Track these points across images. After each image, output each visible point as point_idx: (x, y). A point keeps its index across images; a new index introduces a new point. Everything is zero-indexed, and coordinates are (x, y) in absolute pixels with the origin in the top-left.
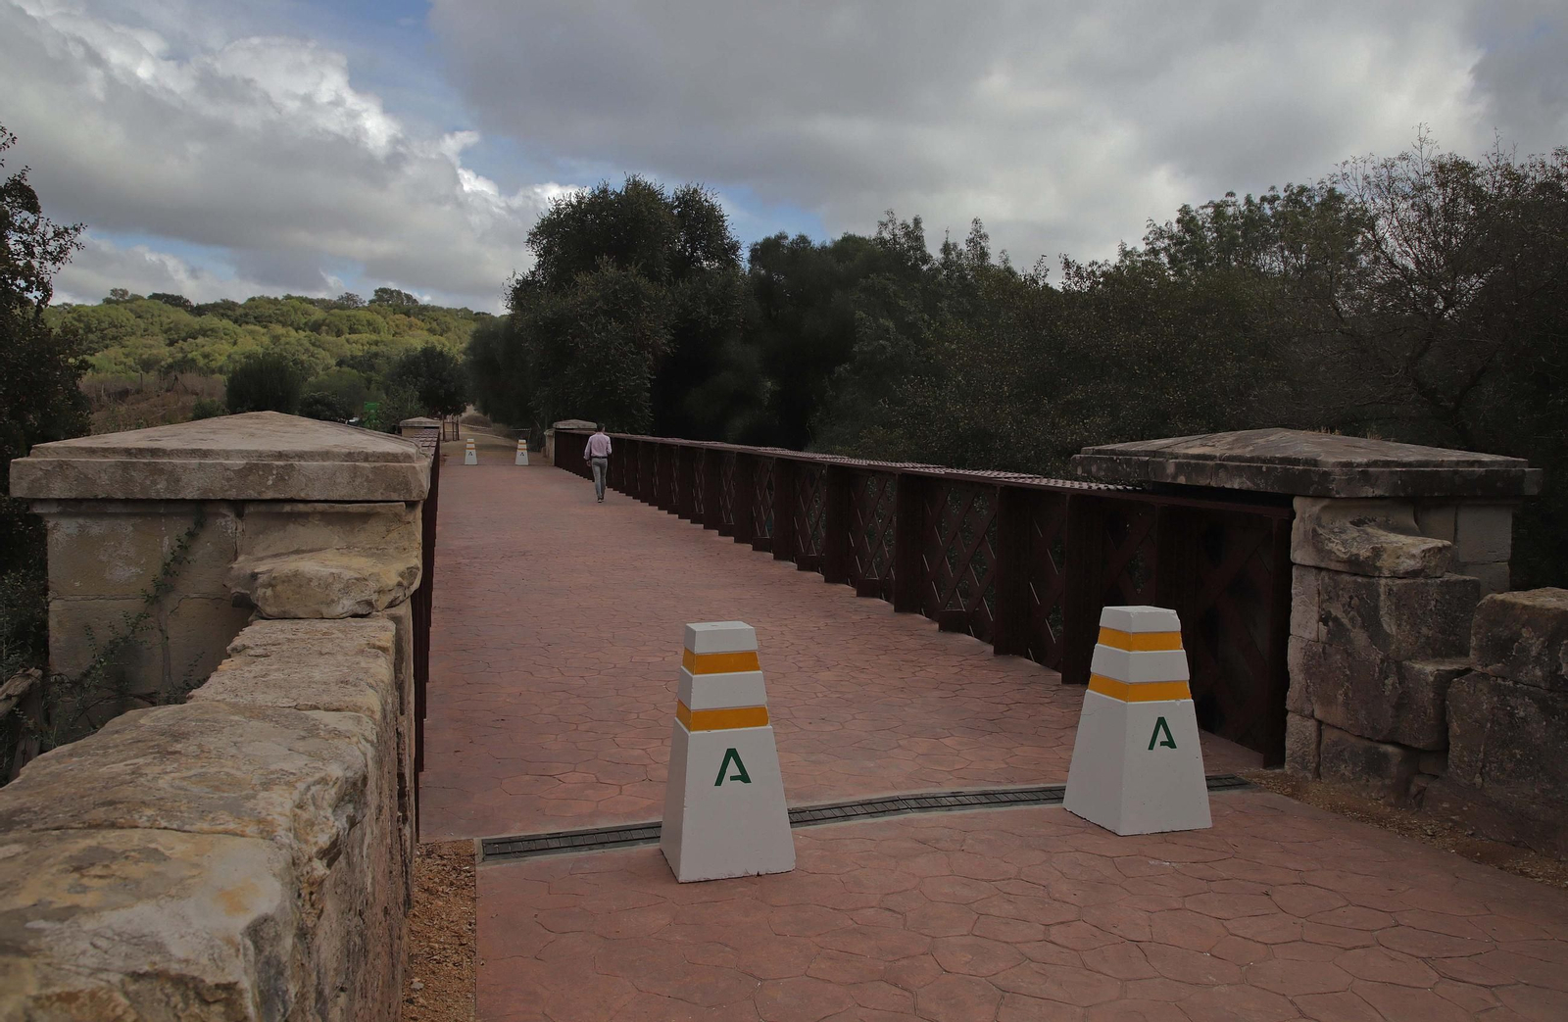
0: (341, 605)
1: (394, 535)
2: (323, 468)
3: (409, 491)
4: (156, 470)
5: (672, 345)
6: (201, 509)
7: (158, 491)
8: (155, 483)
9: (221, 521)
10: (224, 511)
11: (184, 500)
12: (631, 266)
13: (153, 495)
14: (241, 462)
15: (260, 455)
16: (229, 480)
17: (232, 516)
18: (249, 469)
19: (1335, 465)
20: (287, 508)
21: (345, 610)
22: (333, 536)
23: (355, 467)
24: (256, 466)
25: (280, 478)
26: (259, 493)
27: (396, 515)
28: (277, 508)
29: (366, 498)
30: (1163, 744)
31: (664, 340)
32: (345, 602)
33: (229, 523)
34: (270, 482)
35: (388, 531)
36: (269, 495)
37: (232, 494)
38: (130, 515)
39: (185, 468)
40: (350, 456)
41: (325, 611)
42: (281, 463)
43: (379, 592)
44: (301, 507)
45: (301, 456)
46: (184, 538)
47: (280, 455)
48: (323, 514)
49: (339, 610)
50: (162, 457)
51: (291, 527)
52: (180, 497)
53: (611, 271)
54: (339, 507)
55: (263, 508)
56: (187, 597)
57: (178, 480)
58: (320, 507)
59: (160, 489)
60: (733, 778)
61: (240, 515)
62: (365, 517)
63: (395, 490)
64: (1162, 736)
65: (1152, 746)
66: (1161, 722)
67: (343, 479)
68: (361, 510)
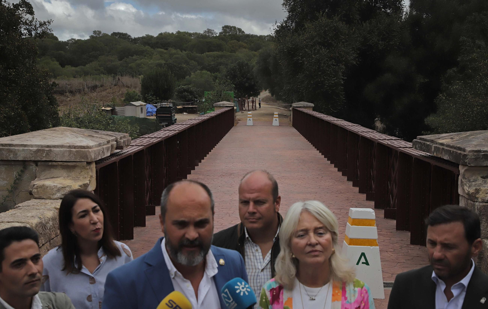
0: (56, 195)
1: (83, 173)
2: (61, 151)
3: (87, 158)
4: (10, 151)
5: (357, 59)
6: (25, 163)
7: (10, 158)
8: (9, 155)
9: (31, 167)
10: (32, 164)
11: (18, 161)
12: (335, 16)
13: (9, 159)
14: (35, 149)
15: (42, 146)
16: (32, 154)
17: (34, 165)
18: (38, 151)
19: (470, 152)
20: (50, 163)
21: (58, 197)
22: (64, 173)
23: (70, 151)
24: (40, 150)
25: (47, 154)
26: (41, 159)
27: (83, 166)
28: (47, 163)
29: (74, 161)
30: (363, 263)
31: (352, 58)
32: (58, 194)
33: (33, 167)
34: (44, 155)
35: (81, 172)
36: (44, 159)
37: (33, 159)
38: (3, 165)
39: (18, 150)
40: (70, 147)
41: (52, 197)
42: (48, 149)
44: (54, 163)
45: (55, 146)
46: (20, 173)
47: (48, 146)
48: (61, 165)
49: (56, 197)
50: (12, 147)
51: (52, 169)
52: (17, 159)
53: (324, 20)
54: (65, 163)
55: (43, 163)
56: (21, 191)
57: (17, 154)
58: (60, 163)
59: (11, 157)
61: (37, 165)
62: (74, 167)
63: (83, 158)
64: (363, 260)
65: (358, 264)
66: (363, 254)
67: (67, 154)
68: (73, 164)
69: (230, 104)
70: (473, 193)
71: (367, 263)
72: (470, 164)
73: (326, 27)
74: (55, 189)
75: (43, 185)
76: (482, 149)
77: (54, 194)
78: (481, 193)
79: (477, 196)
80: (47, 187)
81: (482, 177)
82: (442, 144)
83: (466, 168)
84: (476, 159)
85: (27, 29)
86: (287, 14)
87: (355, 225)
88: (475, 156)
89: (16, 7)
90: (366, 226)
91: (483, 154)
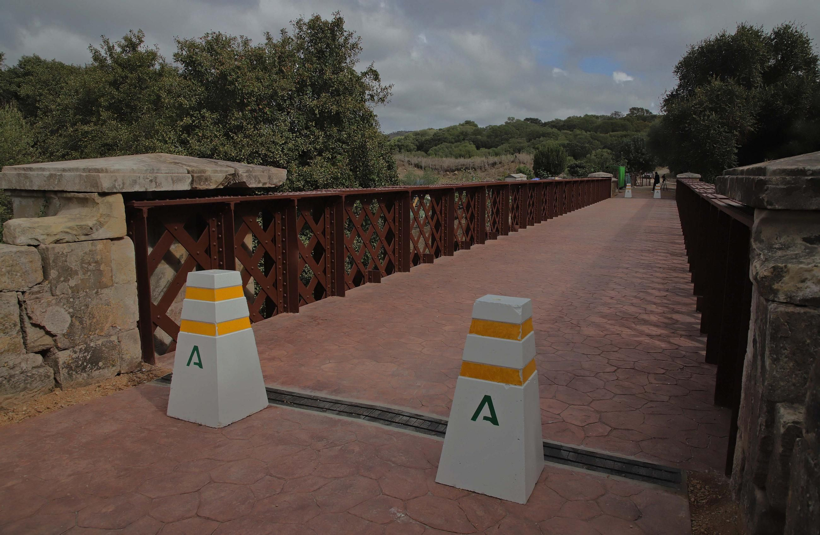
0: (20, 239)
3: (98, 187)
4: (26, 177)
5: (755, 126)
6: (44, 195)
8: (26, 182)
10: (53, 196)
11: (34, 190)
16: (45, 181)
18: (51, 176)
21: (21, 242)
25: (58, 181)
26: (56, 188)
28: (62, 195)
29: (85, 190)
30: (486, 418)
33: (55, 199)
34: (56, 183)
35: (93, 207)
37: (46, 188)
42: (59, 173)
43: (48, 235)
44: (68, 195)
48: (74, 198)
50: (31, 171)
52: (33, 189)
57: (33, 181)
58: (72, 195)
59: (28, 185)
60: (195, 364)
61: (58, 198)
63: (94, 187)
64: (486, 411)
65: (474, 418)
66: (487, 399)
67: (77, 181)
68: (83, 196)
70: (765, 277)
71: (494, 420)
72: (771, 204)
73: (718, 91)
78: (786, 279)
79: (775, 286)
81: (805, 240)
83: (763, 215)
84: (789, 191)
85: (370, 95)
90: (499, 337)
91: (810, 178)
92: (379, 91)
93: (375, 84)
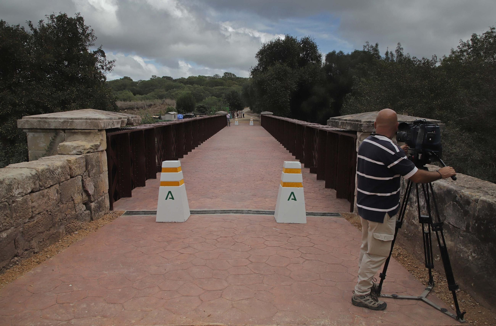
1: (96, 137)
2: (80, 122)
3: (99, 127)
4: (45, 122)
5: (297, 88)
6: (56, 131)
7: (46, 127)
8: (45, 125)
9: (61, 134)
10: (61, 131)
11: (51, 129)
12: (284, 63)
13: (45, 128)
14: (62, 120)
15: (67, 119)
16: (60, 124)
17: (63, 133)
18: (64, 122)
19: (364, 122)
20: (73, 131)
21: (74, 153)
22: (82, 137)
23: (87, 121)
24: (66, 121)
25: (71, 124)
26: (67, 127)
27: (95, 132)
28: (71, 131)
29: (89, 129)
30: (292, 199)
31: (294, 87)
32: (74, 151)
33: (62, 134)
34: (69, 125)
35: (95, 136)
36: (69, 128)
37: (61, 128)
38: (42, 132)
39: (51, 121)
40: (86, 119)
41: (70, 153)
42: (71, 121)
43: (84, 150)
44: (76, 131)
45: (76, 119)
46: (53, 138)
47: (72, 119)
48: (80, 132)
49: (72, 153)
50: (47, 119)
51: (75, 135)
52: (51, 128)
53: (278, 65)
54: (83, 131)
55: (68, 131)
56: (55, 150)
57: (50, 124)
58: (80, 131)
59: (46, 126)
60: (170, 198)
61: (65, 132)
62: (89, 133)
63: (95, 127)
65: (289, 199)
66: (292, 193)
67: (84, 124)
68: (88, 131)
69: (224, 113)
71: (295, 199)
72: (364, 130)
73: (280, 69)
74: (72, 148)
75: (64, 145)
76: (372, 121)
77: (71, 151)
80: (66, 146)
82: (346, 120)
83: (362, 133)
84: (368, 127)
85: (101, 66)
86: (258, 62)
87: (287, 173)
88: (368, 125)
89: (95, 53)
92: (107, 63)
93: (102, 58)
